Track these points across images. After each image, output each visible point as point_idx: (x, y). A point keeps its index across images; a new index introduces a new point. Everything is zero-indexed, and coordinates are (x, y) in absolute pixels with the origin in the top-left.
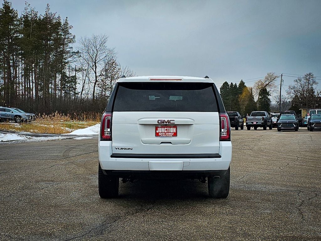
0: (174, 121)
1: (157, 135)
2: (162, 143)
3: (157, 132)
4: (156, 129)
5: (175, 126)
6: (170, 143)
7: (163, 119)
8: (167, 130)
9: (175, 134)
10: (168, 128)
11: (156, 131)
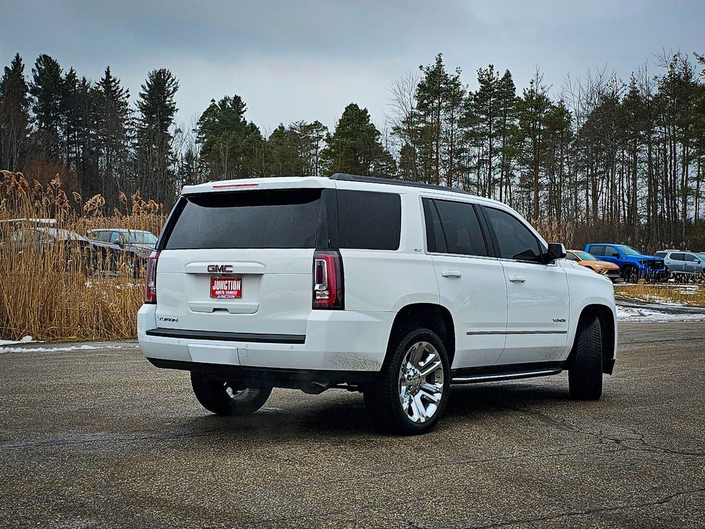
0: (231, 266)
1: (213, 294)
2: (215, 310)
3: (214, 289)
4: (212, 284)
5: (239, 277)
6: (226, 310)
7: (215, 264)
8: (227, 285)
9: (239, 294)
10: (229, 282)
11: (211, 288)
